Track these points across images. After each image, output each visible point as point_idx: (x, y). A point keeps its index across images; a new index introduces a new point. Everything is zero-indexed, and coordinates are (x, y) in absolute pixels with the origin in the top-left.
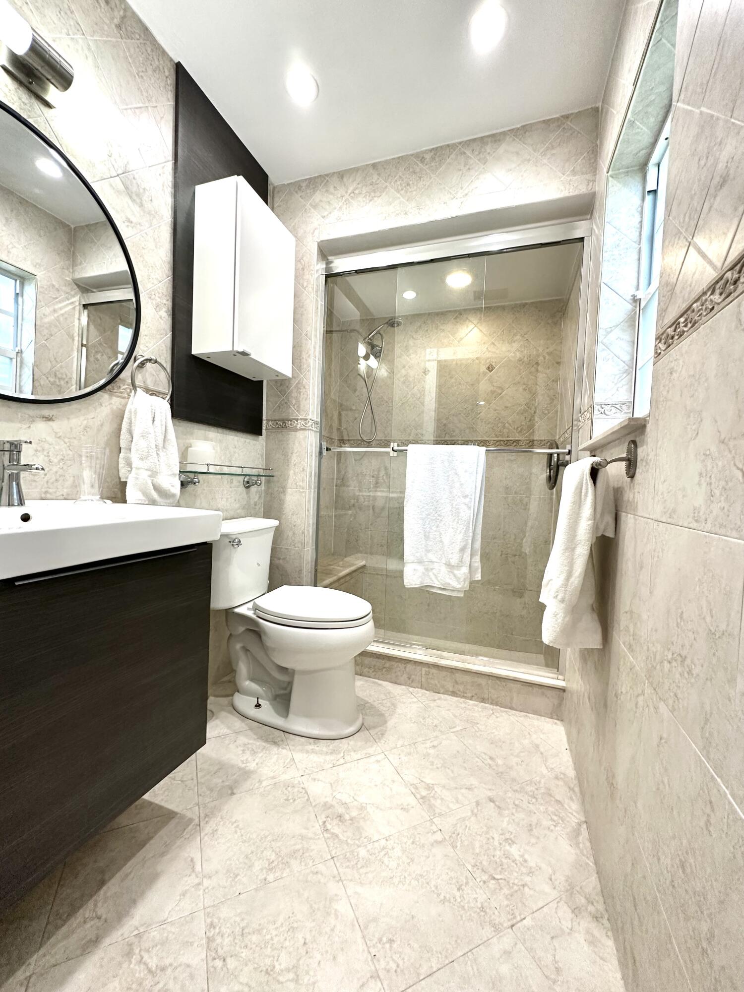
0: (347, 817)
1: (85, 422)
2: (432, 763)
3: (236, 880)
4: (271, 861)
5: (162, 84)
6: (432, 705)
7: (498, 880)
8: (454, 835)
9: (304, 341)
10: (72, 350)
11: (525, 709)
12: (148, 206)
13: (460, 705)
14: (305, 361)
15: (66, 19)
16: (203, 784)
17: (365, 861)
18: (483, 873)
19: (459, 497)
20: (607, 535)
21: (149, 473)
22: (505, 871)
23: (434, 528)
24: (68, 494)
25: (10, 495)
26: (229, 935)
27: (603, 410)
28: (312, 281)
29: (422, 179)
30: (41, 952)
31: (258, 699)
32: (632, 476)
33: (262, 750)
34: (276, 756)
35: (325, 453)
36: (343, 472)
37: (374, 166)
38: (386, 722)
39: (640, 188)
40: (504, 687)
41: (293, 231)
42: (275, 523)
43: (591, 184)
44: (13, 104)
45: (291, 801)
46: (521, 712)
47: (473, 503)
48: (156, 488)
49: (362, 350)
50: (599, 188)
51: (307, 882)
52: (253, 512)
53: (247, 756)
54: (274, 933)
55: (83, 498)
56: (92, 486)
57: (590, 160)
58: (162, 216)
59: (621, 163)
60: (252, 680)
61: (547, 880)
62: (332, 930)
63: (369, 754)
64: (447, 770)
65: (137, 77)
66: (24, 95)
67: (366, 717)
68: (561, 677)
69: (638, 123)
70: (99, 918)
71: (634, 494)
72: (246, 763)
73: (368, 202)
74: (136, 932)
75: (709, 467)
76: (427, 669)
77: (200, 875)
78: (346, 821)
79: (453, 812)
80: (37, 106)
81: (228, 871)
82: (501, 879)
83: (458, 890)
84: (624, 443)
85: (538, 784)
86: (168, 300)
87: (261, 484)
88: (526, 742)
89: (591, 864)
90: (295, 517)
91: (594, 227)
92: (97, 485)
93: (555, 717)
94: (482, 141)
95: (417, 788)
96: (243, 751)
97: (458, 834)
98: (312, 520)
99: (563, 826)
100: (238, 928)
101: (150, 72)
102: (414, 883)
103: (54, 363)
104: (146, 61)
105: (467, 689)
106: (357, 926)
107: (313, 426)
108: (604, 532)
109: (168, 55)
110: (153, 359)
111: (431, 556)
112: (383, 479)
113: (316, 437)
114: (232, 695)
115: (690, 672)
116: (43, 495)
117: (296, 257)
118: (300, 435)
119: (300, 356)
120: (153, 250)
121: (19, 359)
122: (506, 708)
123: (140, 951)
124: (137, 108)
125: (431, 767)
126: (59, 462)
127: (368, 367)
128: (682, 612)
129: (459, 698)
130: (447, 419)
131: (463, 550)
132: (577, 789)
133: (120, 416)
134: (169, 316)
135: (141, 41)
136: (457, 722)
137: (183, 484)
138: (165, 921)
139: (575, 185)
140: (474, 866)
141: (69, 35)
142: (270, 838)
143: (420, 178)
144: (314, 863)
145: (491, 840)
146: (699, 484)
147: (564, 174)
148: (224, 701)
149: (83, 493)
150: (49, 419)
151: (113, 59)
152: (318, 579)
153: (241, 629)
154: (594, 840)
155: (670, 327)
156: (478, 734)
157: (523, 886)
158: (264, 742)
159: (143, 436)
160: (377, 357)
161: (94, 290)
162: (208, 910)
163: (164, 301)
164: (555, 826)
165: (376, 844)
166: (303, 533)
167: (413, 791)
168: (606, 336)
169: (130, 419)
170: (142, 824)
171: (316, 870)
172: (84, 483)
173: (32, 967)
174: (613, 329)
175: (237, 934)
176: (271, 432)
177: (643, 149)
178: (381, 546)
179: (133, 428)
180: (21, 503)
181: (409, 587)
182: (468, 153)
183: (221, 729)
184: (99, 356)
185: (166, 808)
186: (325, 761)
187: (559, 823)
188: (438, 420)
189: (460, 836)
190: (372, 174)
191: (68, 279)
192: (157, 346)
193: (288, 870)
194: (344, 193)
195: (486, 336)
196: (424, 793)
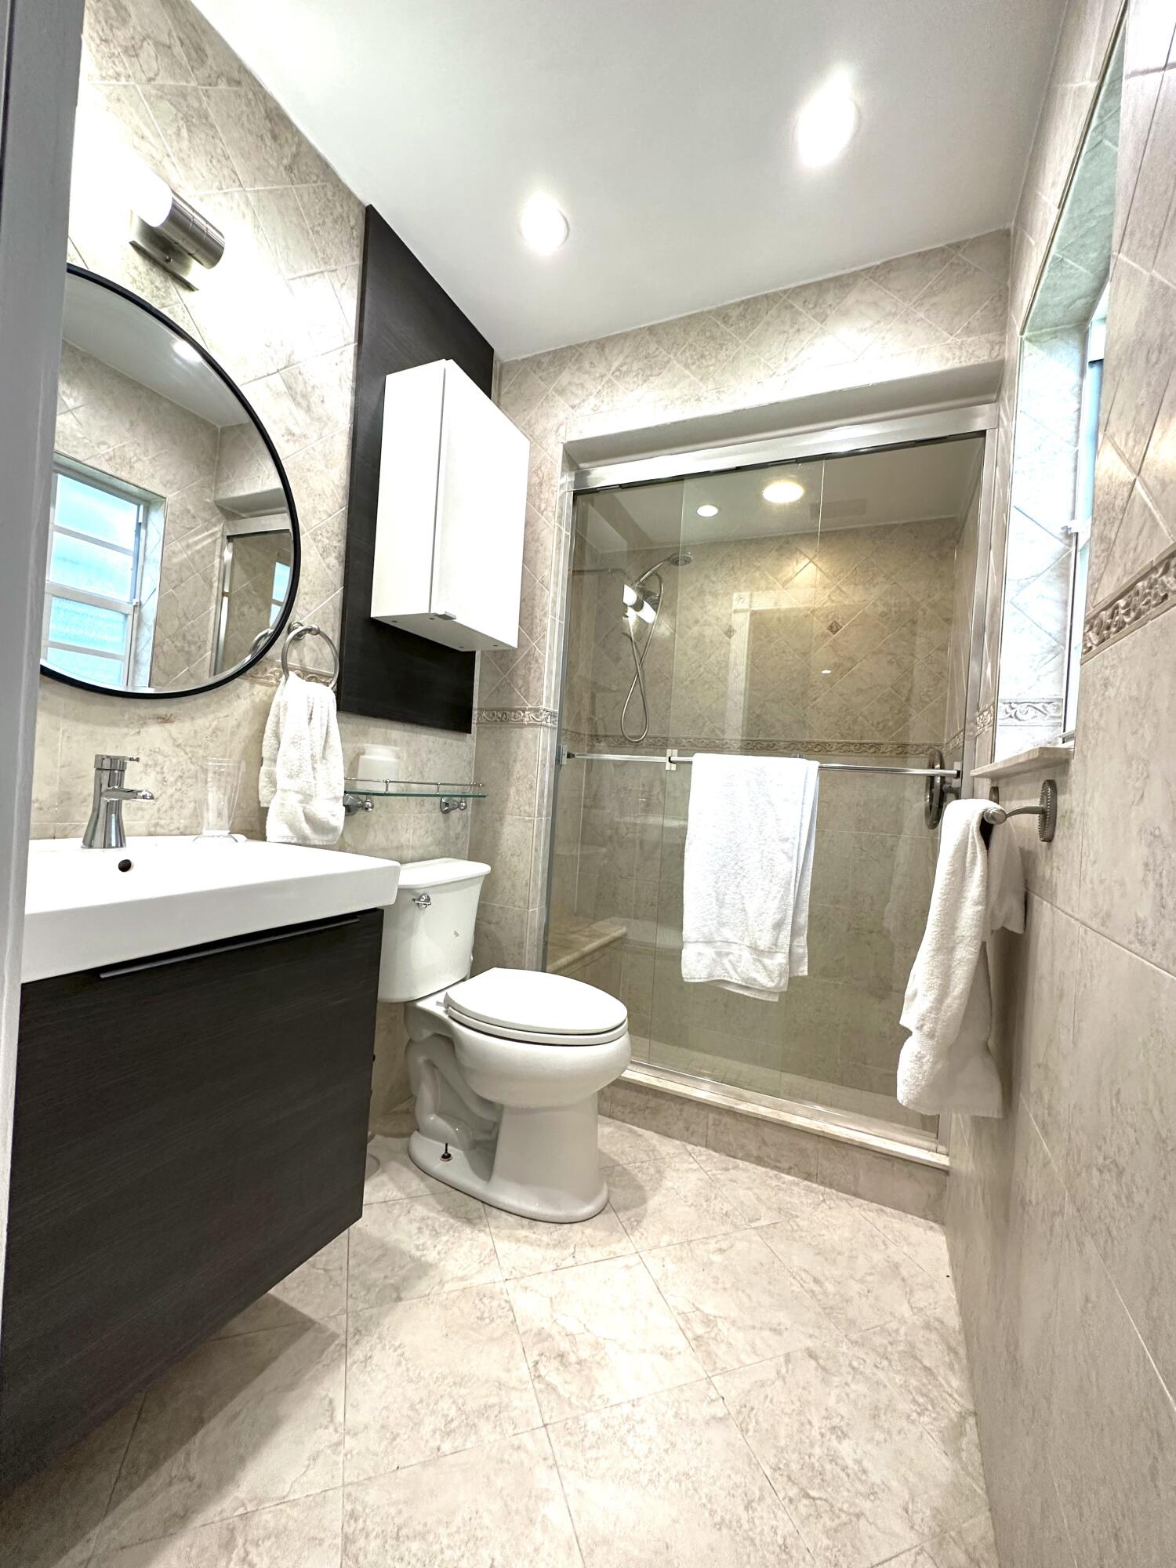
0: (573, 1358)
1: (214, 723)
2: (716, 1279)
3: (395, 1443)
4: (449, 1419)
5: (345, 238)
6: (722, 1177)
7: (813, 1499)
8: (744, 1410)
9: (538, 592)
10: (209, 601)
11: (881, 1198)
12: (318, 410)
13: (769, 1182)
14: (538, 621)
15: (218, 168)
16: (356, 1278)
17: (596, 1437)
18: (790, 1484)
19: (773, 840)
20: (1010, 928)
21: (300, 797)
22: (828, 1486)
23: (733, 888)
24: (186, 827)
25: (107, 833)
26: (377, 1536)
27: (1014, 711)
28: (553, 501)
29: (724, 347)
30: (109, 1521)
31: (447, 1145)
32: (1049, 840)
33: (448, 1231)
34: (469, 1243)
35: (565, 761)
36: (595, 787)
37: (651, 330)
38: (644, 1201)
39: (1076, 356)
40: (843, 1157)
41: (528, 430)
42: (483, 869)
43: (997, 348)
44: (143, 290)
45: (487, 1321)
46: (872, 1201)
47: (796, 850)
48: (310, 819)
49: (630, 596)
50: (1009, 353)
51: (502, 1461)
52: (452, 850)
53: (425, 1239)
54: (445, 1541)
55: (205, 832)
56: (220, 814)
57: (995, 310)
58: (337, 422)
59: (1043, 320)
60: (440, 1113)
61: (900, 1511)
62: (536, 1550)
63: (614, 1253)
64: (740, 1293)
65: (311, 233)
66: (158, 278)
67: (614, 1189)
68: (941, 1148)
69: (1069, 261)
70: (191, 1479)
71: (1052, 869)
72: (423, 1250)
73: (640, 382)
74: (241, 1511)
75: (1159, 858)
76: (717, 1117)
77: (341, 1430)
78: (570, 1364)
79: (747, 1368)
80: (176, 291)
81: (383, 1427)
82: (820, 1499)
83: (746, 1508)
84: (1039, 780)
85: (894, 1335)
86: (339, 541)
87: (466, 807)
88: (877, 1257)
89: (979, 1490)
90: (515, 859)
91: (1002, 415)
92: (226, 812)
93: (932, 1216)
94: (821, 287)
95: (688, 1321)
96: (420, 1229)
97: (753, 1409)
98: (541, 866)
99: (933, 1415)
100: (392, 1526)
101: (329, 221)
102: (673, 1486)
103: (183, 620)
104: (324, 210)
105: (783, 1156)
106: (577, 1549)
107: (549, 720)
108: (1005, 922)
109: (356, 198)
110: (315, 629)
111: (727, 933)
112: (658, 799)
113: (552, 737)
114: (409, 1135)
115: (1129, 1197)
116: (152, 829)
117: (530, 468)
118: (528, 733)
119: (531, 614)
120: (322, 471)
121: (136, 615)
122: (846, 1193)
123: (244, 1544)
124: (308, 276)
125: (713, 1285)
126: (176, 781)
127: (640, 620)
128: (1119, 1090)
129: (768, 1170)
130: (762, 706)
131: (778, 926)
132: (962, 1351)
133: (263, 711)
134: (340, 563)
135: (319, 183)
136: (763, 1210)
137: (349, 810)
138: (284, 1498)
139: (970, 351)
140: (776, 1469)
141: (220, 189)
142: (450, 1380)
143: (721, 345)
144: (516, 1432)
145: (808, 1427)
146: (1144, 881)
147: (951, 335)
148: (396, 1143)
149: (205, 825)
150: (165, 720)
151: (280, 212)
152: (549, 955)
153: (427, 1033)
154: (986, 1446)
155: (1105, 609)
156: (796, 1235)
157: (858, 1516)
158: (453, 1218)
159: (294, 742)
160: (655, 606)
161: (243, 515)
162: (349, 1489)
163: (335, 543)
164: (919, 1414)
165: (616, 1411)
166: (527, 885)
167: (682, 1324)
168: (1019, 591)
169: (278, 717)
170: (262, 1334)
171: (516, 1444)
172: (208, 809)
173: (92, 1545)
174: (1030, 581)
175: (389, 1534)
176: (486, 728)
177: (1079, 298)
178: (652, 905)
179: (281, 730)
180: (121, 843)
181: (690, 981)
182: (798, 306)
183: (388, 1191)
184: (245, 609)
185: (299, 1313)
186: (544, 1259)
187: (927, 1410)
188: (749, 708)
189: (755, 1411)
190: (648, 342)
191: (208, 500)
192: (321, 608)
193: (473, 1438)
194: (603, 371)
195: (828, 576)
196: (700, 1330)
